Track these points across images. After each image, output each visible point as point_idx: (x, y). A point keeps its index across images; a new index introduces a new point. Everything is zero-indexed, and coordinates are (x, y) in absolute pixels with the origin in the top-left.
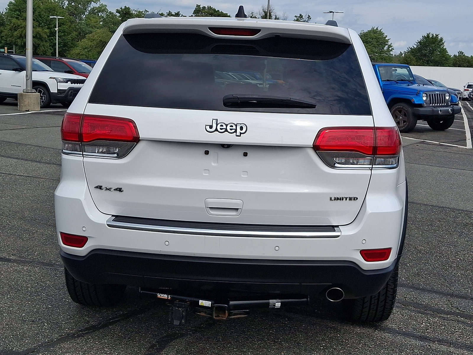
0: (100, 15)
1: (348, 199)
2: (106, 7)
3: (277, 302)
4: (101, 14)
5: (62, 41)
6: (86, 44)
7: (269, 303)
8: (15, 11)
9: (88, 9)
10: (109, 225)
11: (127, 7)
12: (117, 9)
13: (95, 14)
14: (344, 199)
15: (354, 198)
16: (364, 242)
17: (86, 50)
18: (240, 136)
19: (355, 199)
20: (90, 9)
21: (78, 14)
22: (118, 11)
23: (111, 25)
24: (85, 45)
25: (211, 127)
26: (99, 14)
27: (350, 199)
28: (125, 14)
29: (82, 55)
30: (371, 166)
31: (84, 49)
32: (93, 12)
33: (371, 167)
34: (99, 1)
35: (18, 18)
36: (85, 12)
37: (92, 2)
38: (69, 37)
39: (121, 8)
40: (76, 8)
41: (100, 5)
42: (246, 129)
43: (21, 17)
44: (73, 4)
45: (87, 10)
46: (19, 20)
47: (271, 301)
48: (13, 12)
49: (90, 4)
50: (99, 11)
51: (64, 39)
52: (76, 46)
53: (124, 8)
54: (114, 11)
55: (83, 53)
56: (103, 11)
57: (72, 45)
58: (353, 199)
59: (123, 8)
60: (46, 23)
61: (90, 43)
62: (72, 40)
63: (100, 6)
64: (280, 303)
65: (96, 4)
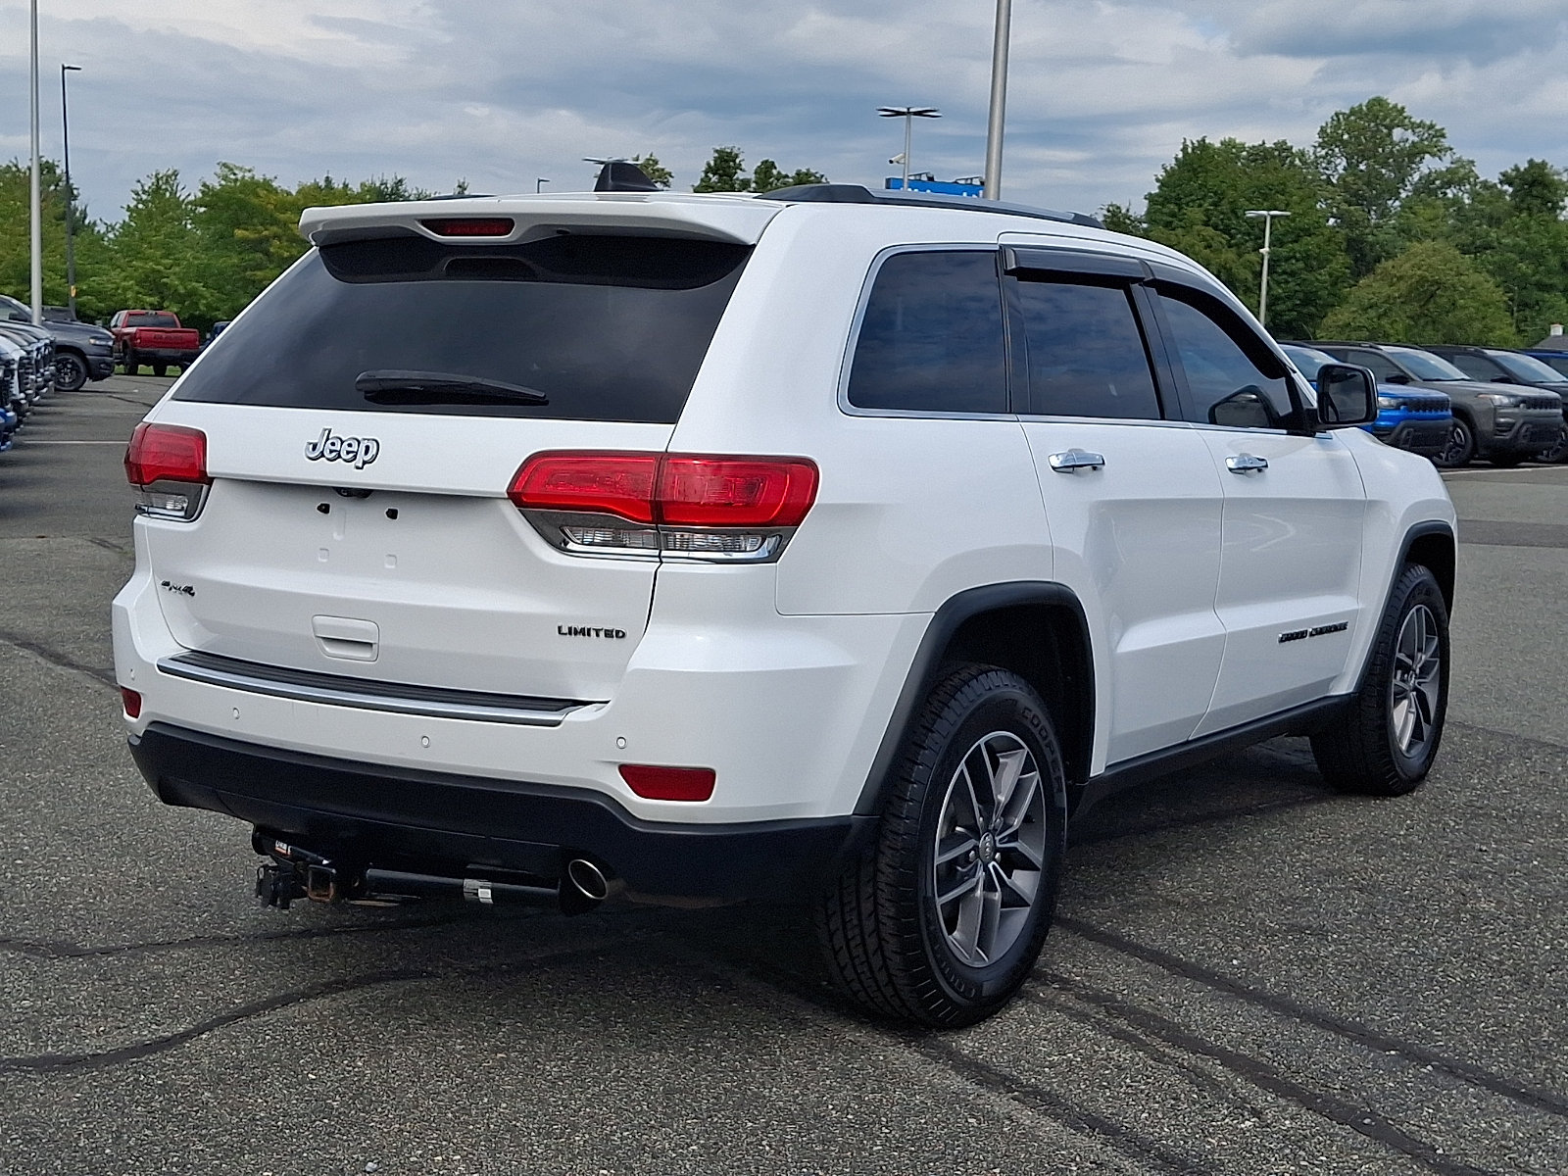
0: (1450, 195)
1: (602, 634)
2: (1473, 168)
3: (482, 887)
4: (1455, 191)
5: (1297, 288)
6: (1374, 294)
7: (462, 886)
8: (1163, 205)
9: (1410, 178)
10: (162, 669)
11: (1538, 160)
12: (1503, 171)
13: (1432, 193)
14: (593, 633)
15: (618, 632)
16: (621, 743)
17: (1372, 313)
18: (362, 468)
19: (621, 634)
20: (1416, 177)
21: (1378, 197)
22: (1506, 179)
23: (1479, 225)
24: (1371, 296)
25: (315, 447)
26: (1448, 191)
27: (608, 634)
28: (1532, 184)
29: (1360, 328)
30: (657, 552)
31: (1365, 310)
32: (1427, 186)
33: (657, 554)
34: (1451, 149)
35: (1171, 222)
36: (1401, 191)
37: (1427, 156)
38: (1323, 275)
39: (1517, 169)
40: (1371, 178)
41: (1452, 163)
42: (374, 452)
43: (1181, 221)
44: (1362, 167)
45: (1408, 183)
46: (1173, 229)
47: (468, 883)
48: (1159, 207)
49: (1421, 162)
50: (1449, 184)
51: (1305, 280)
52: (1343, 300)
53: (1527, 166)
54: (1494, 179)
55: (1360, 322)
56: (1460, 183)
57: (1331, 300)
58: (614, 634)
59: (1523, 166)
60: (1249, 234)
61: (1386, 290)
62: (1334, 284)
63: (1453, 166)
64: (489, 891)
65: (1440, 159)
